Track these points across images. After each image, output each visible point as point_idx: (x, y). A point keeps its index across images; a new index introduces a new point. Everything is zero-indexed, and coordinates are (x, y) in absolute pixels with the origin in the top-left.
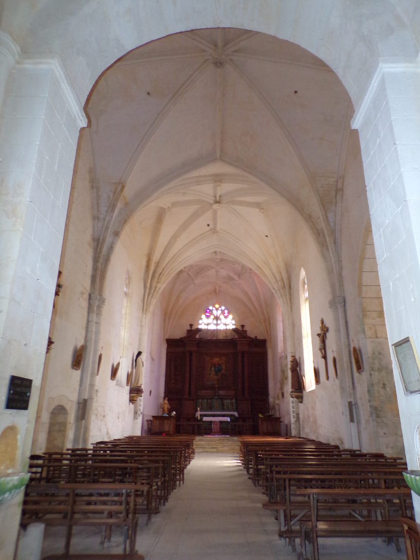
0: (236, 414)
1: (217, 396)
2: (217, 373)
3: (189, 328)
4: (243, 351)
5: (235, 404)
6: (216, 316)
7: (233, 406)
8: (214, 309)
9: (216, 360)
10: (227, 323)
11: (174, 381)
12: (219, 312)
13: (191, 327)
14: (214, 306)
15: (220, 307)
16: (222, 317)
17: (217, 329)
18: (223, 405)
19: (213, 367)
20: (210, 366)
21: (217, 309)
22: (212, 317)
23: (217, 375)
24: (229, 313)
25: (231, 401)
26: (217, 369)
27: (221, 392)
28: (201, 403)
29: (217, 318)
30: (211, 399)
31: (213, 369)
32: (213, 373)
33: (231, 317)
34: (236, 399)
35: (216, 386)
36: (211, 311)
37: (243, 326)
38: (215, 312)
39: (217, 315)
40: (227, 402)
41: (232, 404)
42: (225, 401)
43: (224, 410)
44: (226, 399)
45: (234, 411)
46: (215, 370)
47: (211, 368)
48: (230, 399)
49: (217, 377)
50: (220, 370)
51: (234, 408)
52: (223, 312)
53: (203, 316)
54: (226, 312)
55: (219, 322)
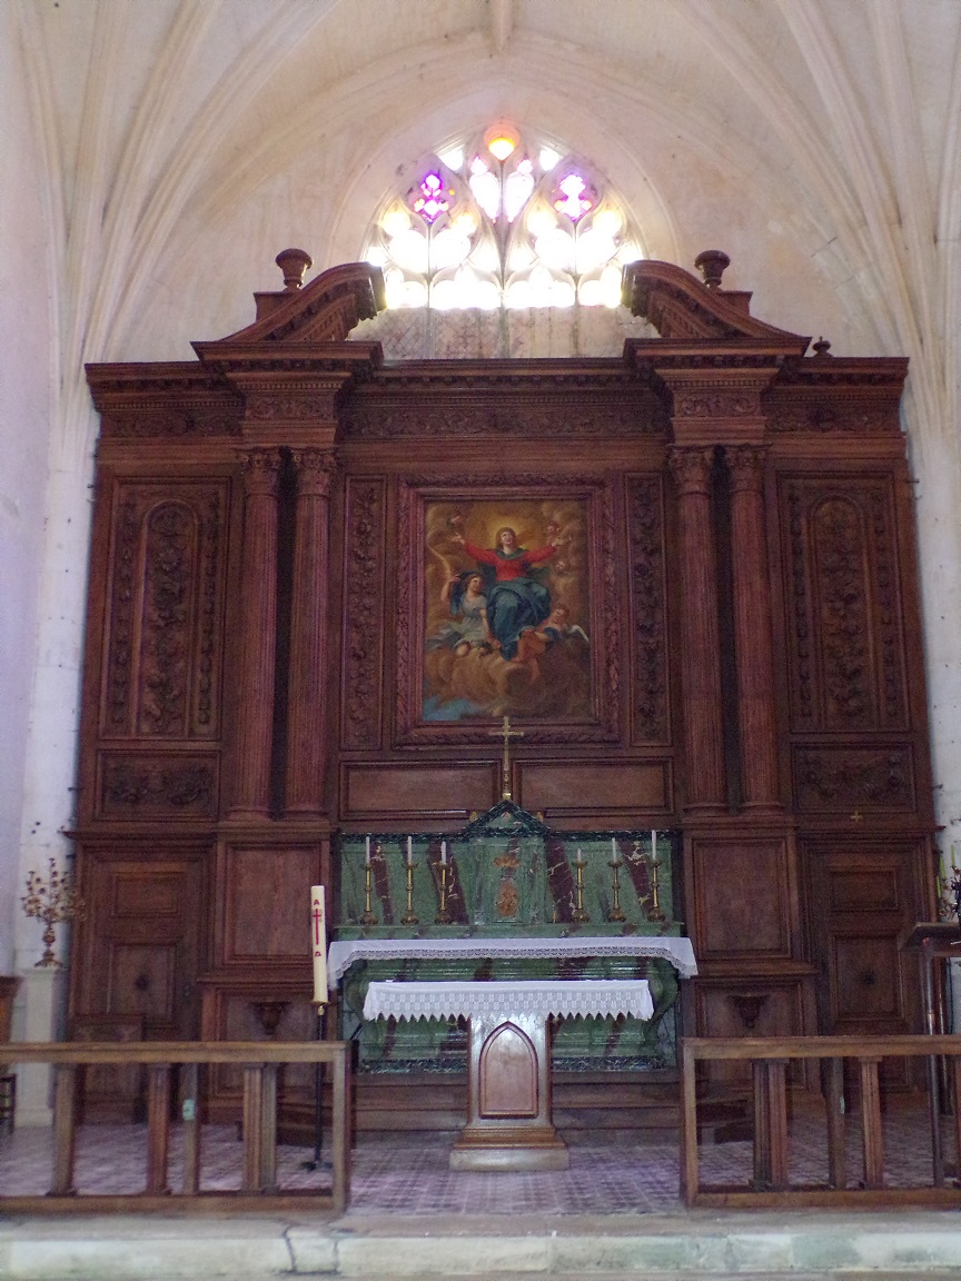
0: (682, 954)
1: (509, 807)
2: (503, 633)
3: (275, 282)
4: (719, 450)
5: (662, 878)
6: (492, 214)
7: (643, 887)
8: (479, 167)
9: (501, 531)
10: (583, 270)
11: (149, 700)
12: (520, 184)
13: (292, 278)
14: (476, 147)
15: (526, 151)
16: (541, 220)
17: (503, 312)
18: (561, 884)
19: (475, 582)
20: (450, 577)
21: (501, 169)
22: (465, 223)
23: (510, 654)
24: (593, 193)
25: (626, 851)
26: (507, 601)
27: (550, 786)
28: (379, 869)
29: (502, 232)
30: (465, 836)
31: (471, 600)
32: (481, 631)
33: (610, 218)
34: (675, 836)
35: (507, 732)
36: (454, 185)
37: (714, 263)
38: (483, 185)
39: (502, 215)
40: (595, 860)
41: (639, 874)
42: (578, 852)
43: (568, 920)
44: (584, 836)
45: (664, 931)
46: (492, 605)
47: (457, 592)
48: (621, 837)
49: (510, 666)
50: (529, 611)
51: (663, 900)
52: (548, 188)
53: (395, 220)
54: (573, 185)
55: (518, 256)
